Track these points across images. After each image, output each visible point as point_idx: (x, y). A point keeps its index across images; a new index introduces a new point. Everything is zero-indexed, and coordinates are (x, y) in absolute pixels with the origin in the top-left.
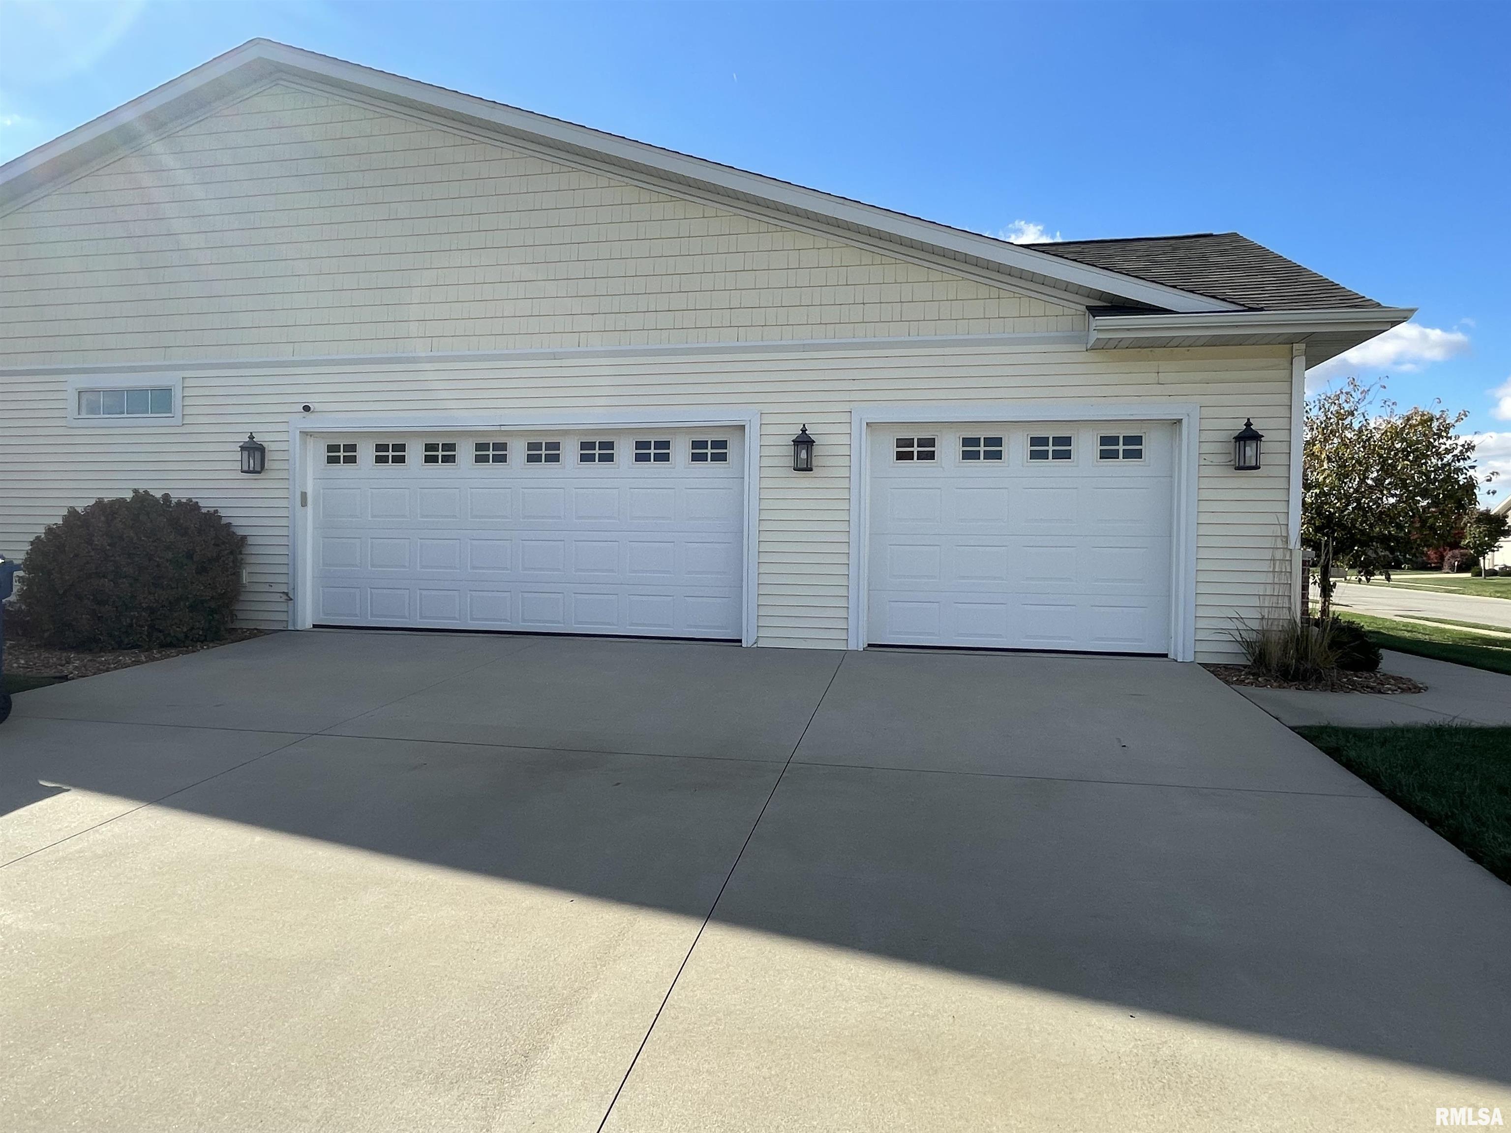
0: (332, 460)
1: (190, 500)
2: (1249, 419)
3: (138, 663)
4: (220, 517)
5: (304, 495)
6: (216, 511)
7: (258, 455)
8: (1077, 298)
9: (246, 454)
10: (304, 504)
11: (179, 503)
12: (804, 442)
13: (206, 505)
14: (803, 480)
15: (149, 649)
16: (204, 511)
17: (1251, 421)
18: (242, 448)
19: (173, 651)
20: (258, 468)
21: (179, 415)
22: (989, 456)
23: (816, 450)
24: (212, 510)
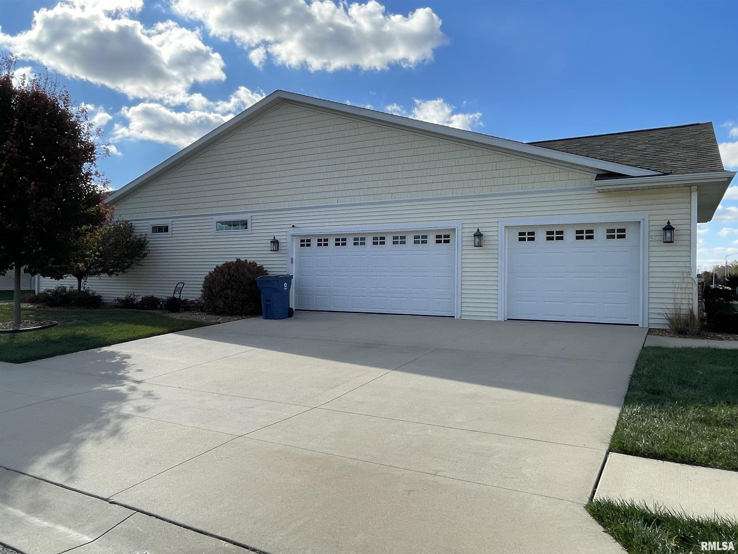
0: (302, 245)
1: (254, 262)
2: (669, 221)
3: (239, 319)
4: (263, 268)
5: (292, 259)
6: (262, 266)
7: (277, 244)
8: (593, 171)
9: (272, 244)
10: (292, 263)
11: (250, 263)
12: (478, 235)
13: (259, 264)
14: (478, 251)
15: (242, 315)
16: (258, 266)
17: (670, 221)
18: (271, 242)
19: (249, 316)
20: (276, 250)
21: (250, 230)
22: (558, 238)
23: (484, 238)
24: (261, 265)
